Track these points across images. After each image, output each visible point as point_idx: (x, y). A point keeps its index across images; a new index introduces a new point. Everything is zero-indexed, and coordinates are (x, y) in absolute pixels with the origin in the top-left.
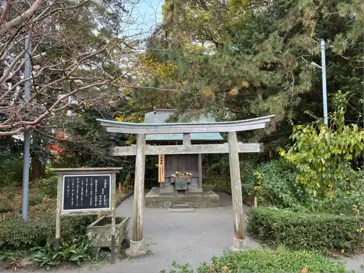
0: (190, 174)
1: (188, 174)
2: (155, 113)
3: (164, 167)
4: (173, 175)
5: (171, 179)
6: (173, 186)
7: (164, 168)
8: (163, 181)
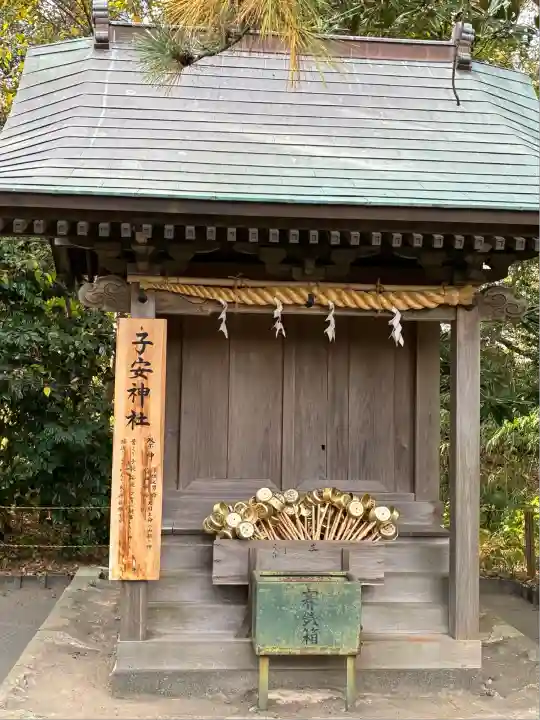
0: (382, 513)
1: (356, 508)
2: (102, 45)
3: (157, 449)
4: (233, 520)
5: (221, 550)
6: (233, 612)
7: (157, 462)
8: (151, 574)
